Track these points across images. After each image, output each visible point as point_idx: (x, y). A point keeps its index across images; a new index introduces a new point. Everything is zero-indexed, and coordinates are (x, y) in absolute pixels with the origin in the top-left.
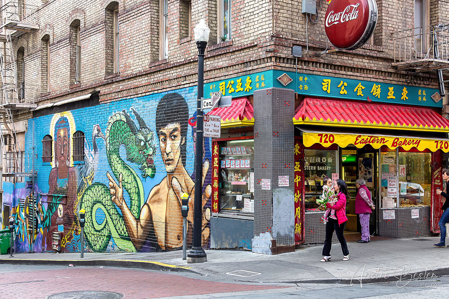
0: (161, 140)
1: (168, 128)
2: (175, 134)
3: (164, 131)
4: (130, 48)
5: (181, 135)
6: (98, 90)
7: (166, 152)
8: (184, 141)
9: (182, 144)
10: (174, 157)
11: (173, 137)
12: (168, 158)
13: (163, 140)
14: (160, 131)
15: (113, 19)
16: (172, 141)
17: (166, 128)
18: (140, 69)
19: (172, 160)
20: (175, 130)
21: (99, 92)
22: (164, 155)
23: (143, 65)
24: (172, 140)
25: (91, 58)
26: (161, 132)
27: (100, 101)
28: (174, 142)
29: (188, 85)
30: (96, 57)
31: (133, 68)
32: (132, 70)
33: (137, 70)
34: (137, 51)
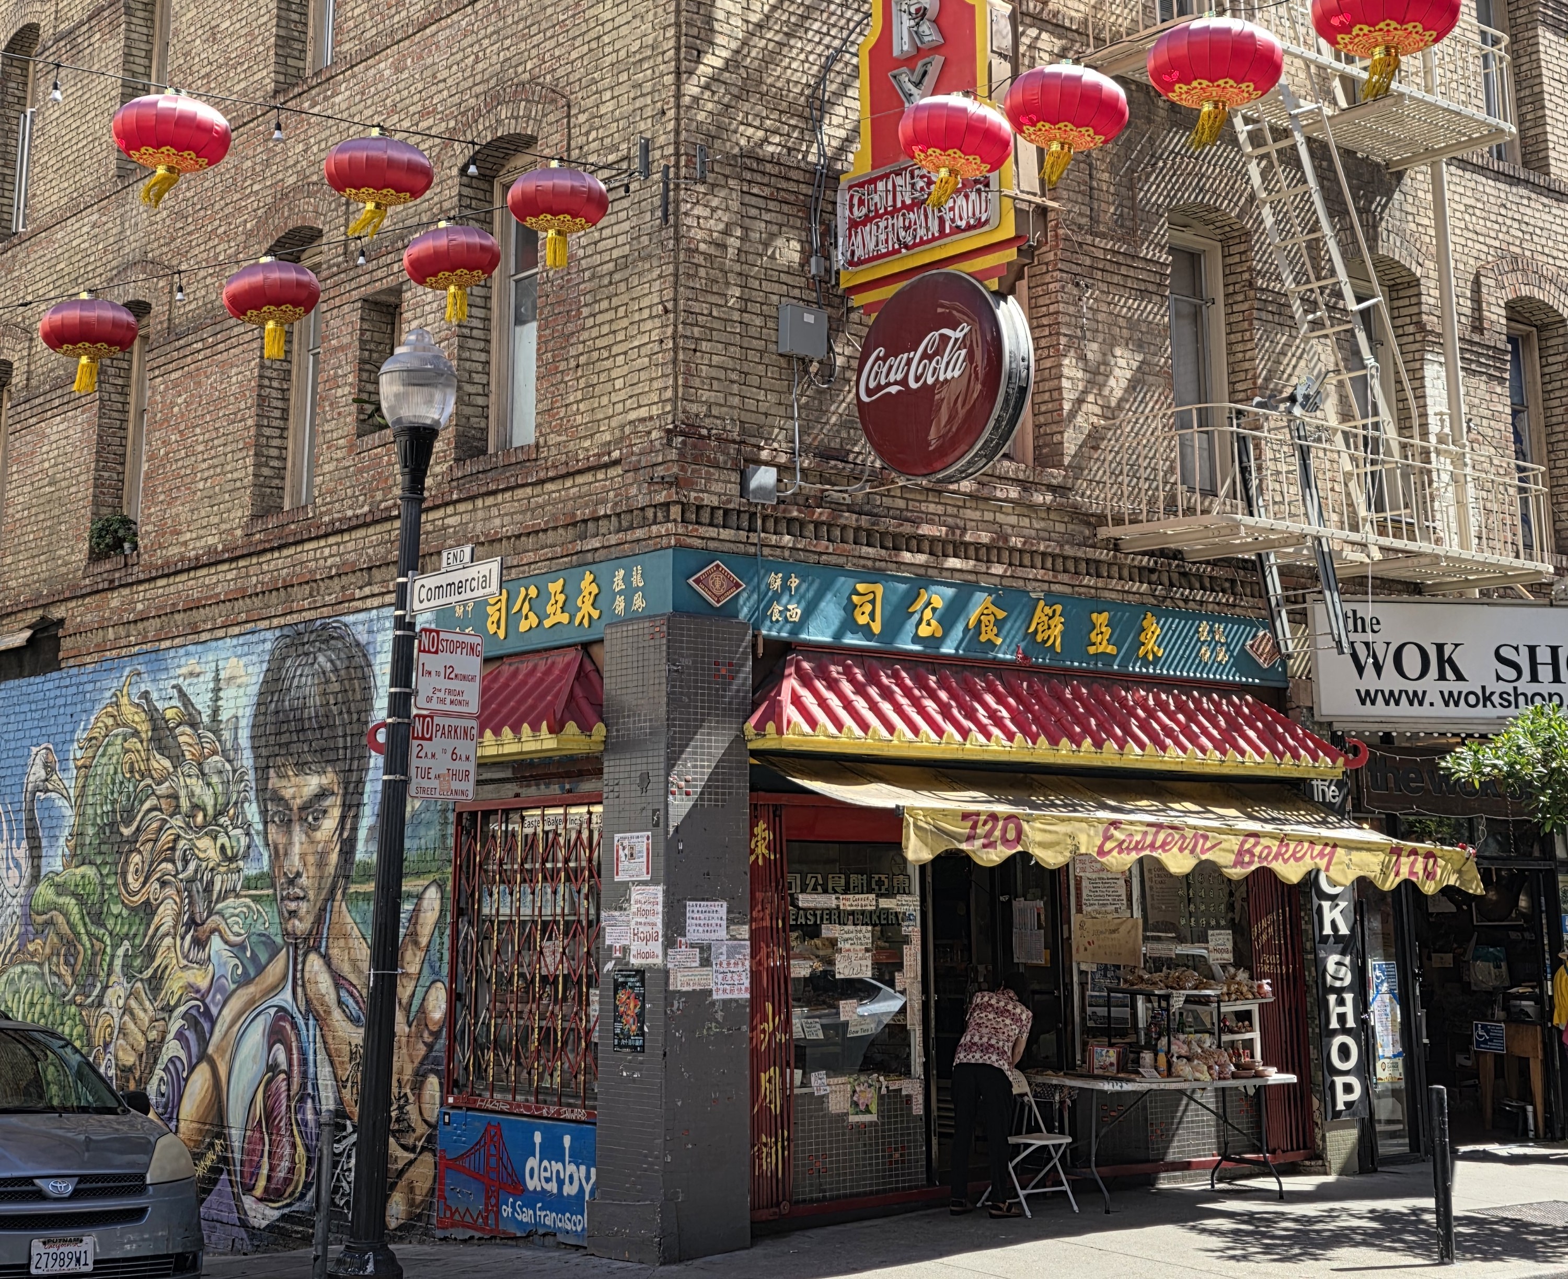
4: (180, 464)
6: (58, 613)
15: (130, 361)
18: (211, 540)
21: (61, 622)
23: (223, 527)
25: (42, 500)
27: (61, 655)
29: (377, 602)
30: (61, 494)
31: (188, 536)
32: (185, 543)
33: (203, 543)
34: (206, 474)
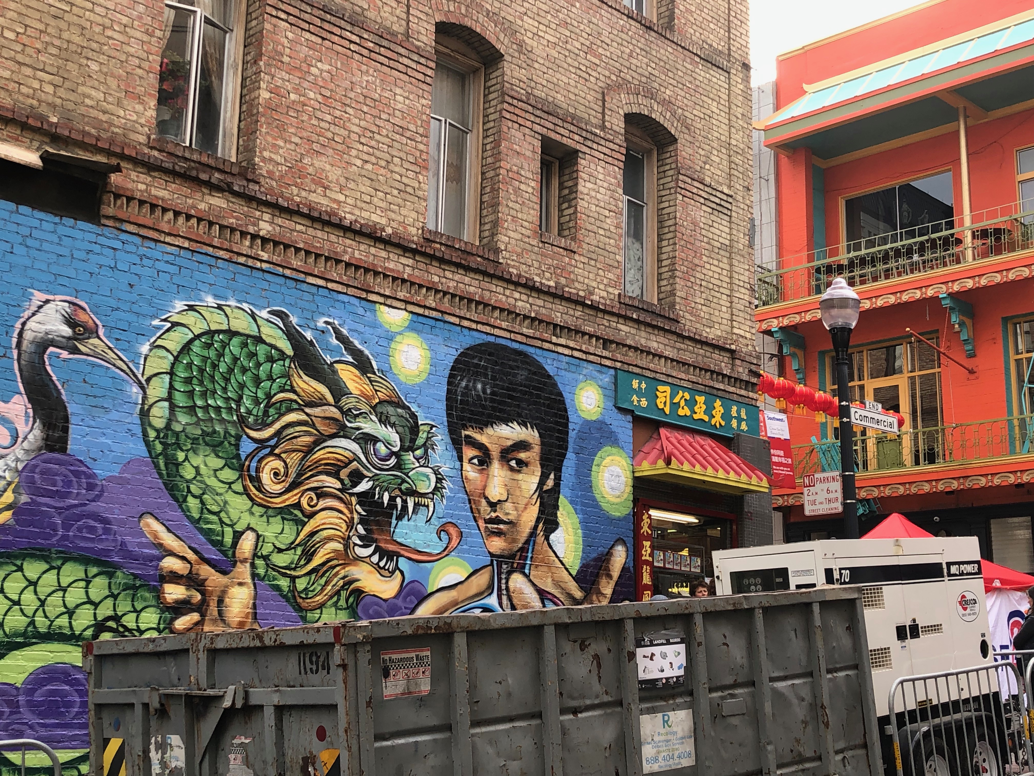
0: (465, 460)
1: (496, 434)
2: (523, 455)
3: (482, 438)
4: (323, 124)
5: (542, 466)
7: (486, 498)
8: (550, 483)
9: (545, 488)
10: (519, 516)
11: (513, 463)
12: (493, 515)
13: (475, 461)
14: (464, 433)
16: (509, 473)
17: (489, 431)
18: (375, 218)
19: (510, 523)
20: (522, 445)
22: (478, 503)
24: (512, 469)
26: (467, 437)
28: (520, 476)
29: (567, 352)
31: (342, 198)
32: (339, 202)
33: (365, 214)
34: (366, 157)
